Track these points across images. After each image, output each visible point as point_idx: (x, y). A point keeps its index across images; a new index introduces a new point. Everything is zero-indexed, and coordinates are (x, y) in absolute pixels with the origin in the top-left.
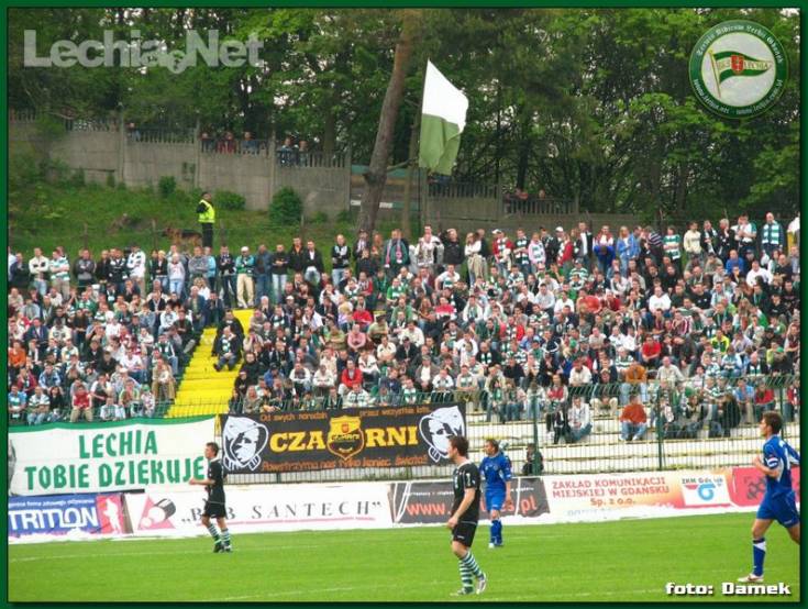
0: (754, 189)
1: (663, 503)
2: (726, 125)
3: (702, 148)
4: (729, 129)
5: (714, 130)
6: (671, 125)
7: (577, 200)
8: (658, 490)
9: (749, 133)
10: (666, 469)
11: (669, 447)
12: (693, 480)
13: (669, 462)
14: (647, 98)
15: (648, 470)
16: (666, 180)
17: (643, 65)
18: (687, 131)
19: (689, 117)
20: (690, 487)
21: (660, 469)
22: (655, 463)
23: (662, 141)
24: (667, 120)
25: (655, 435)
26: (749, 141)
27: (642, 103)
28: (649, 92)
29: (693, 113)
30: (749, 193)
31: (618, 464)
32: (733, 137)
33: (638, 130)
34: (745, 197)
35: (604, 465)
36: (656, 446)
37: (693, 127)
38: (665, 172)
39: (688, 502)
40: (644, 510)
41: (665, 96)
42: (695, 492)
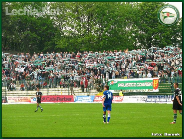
0: (44, 48)
1: (27, 101)
2: (40, 37)
3: (36, 41)
4: (40, 38)
5: (38, 38)
6: (31, 37)
7: (14, 49)
8: (26, 99)
9: (44, 39)
10: (28, 96)
11: (29, 92)
12: (32, 98)
13: (28, 94)
14: (27, 32)
15: (25, 96)
16: (30, 46)
17: (26, 26)
18: (33, 38)
19: (34, 36)
20: (32, 99)
21: (27, 96)
22: (26, 94)
23: (29, 40)
24: (30, 36)
25: (26, 90)
26: (44, 40)
27: (26, 33)
28: (27, 31)
29: (35, 35)
30: (44, 49)
31: (20, 95)
32: (41, 39)
33: (25, 37)
34: (43, 50)
35: (17, 95)
36: (26, 92)
37: (35, 37)
38: (30, 45)
39: (31, 101)
40: (24, 103)
41: (30, 32)
42: (33, 100)
